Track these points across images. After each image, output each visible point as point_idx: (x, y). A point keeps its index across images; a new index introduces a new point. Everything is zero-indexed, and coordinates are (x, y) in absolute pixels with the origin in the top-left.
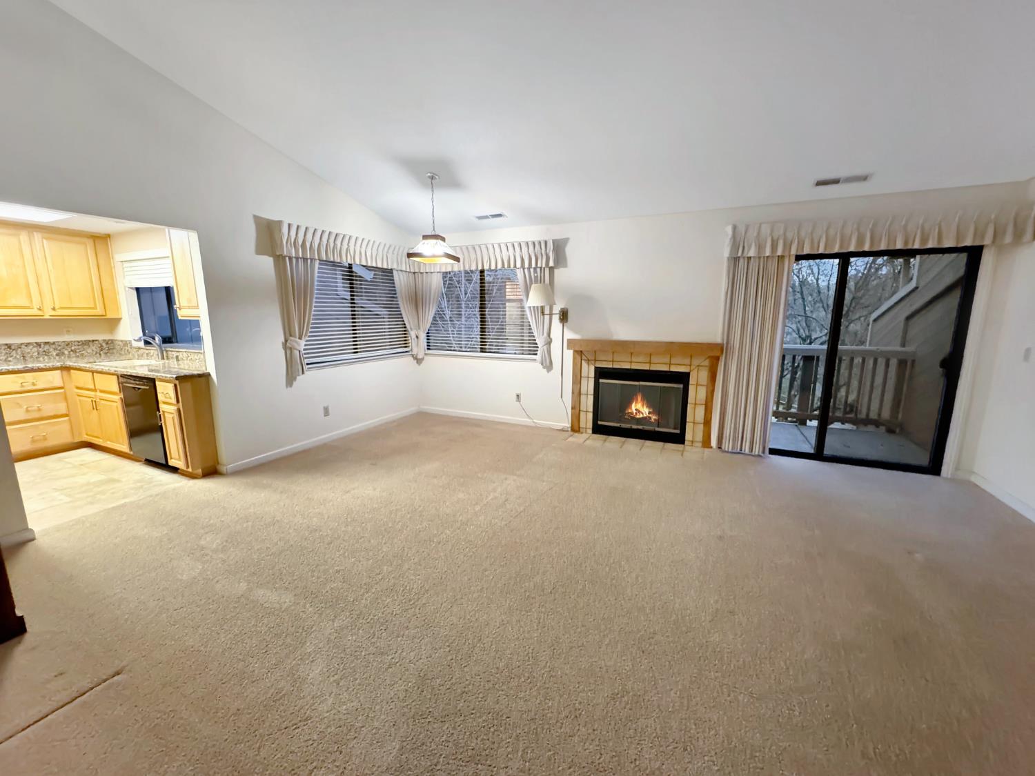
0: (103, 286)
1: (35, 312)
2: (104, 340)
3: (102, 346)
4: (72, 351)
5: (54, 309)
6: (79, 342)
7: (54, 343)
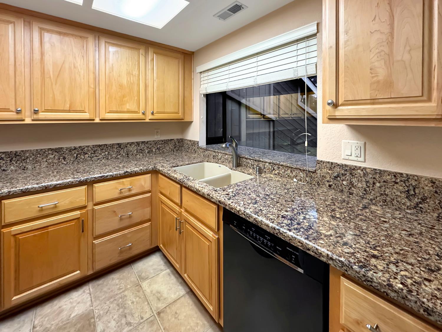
0: (185, 95)
1: (140, 116)
2: (177, 139)
3: (176, 144)
4: (158, 148)
5: (153, 114)
6: (162, 141)
7: (147, 142)
